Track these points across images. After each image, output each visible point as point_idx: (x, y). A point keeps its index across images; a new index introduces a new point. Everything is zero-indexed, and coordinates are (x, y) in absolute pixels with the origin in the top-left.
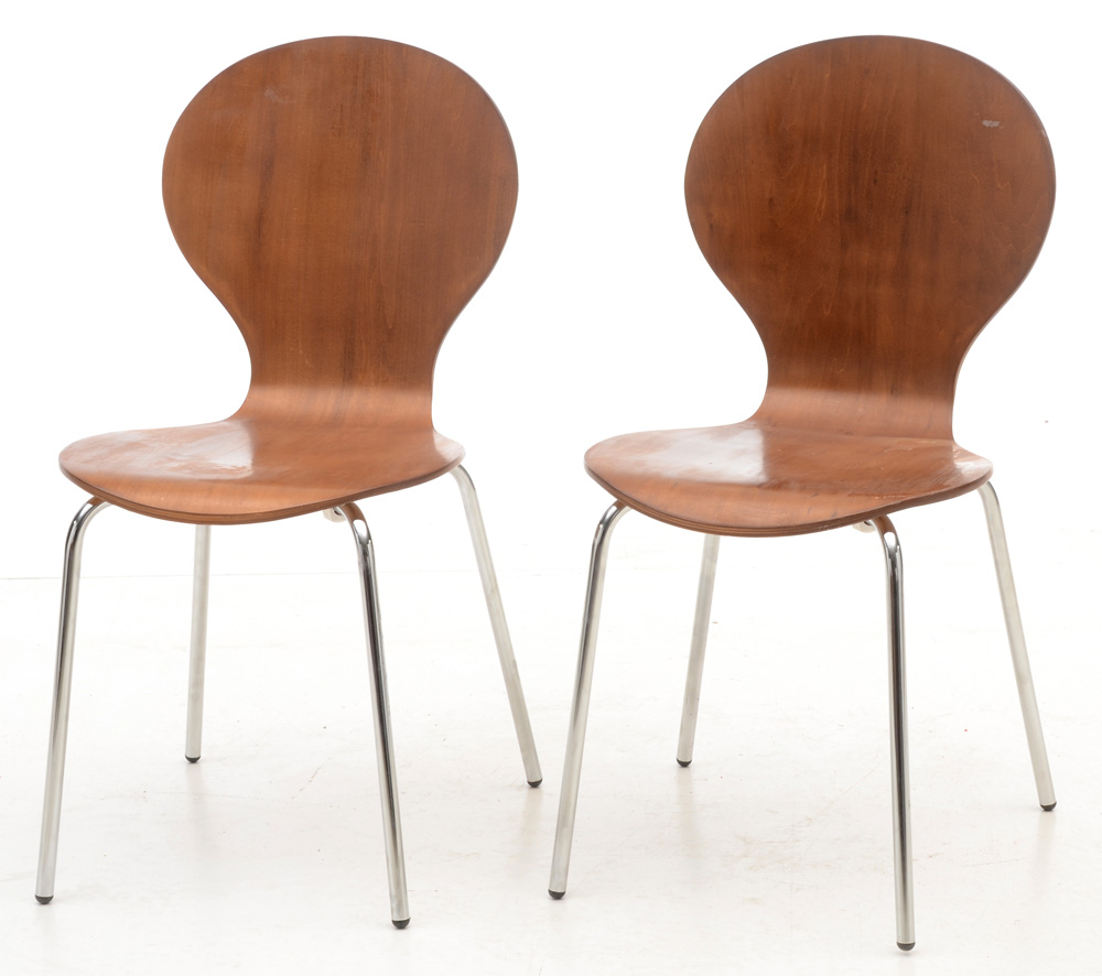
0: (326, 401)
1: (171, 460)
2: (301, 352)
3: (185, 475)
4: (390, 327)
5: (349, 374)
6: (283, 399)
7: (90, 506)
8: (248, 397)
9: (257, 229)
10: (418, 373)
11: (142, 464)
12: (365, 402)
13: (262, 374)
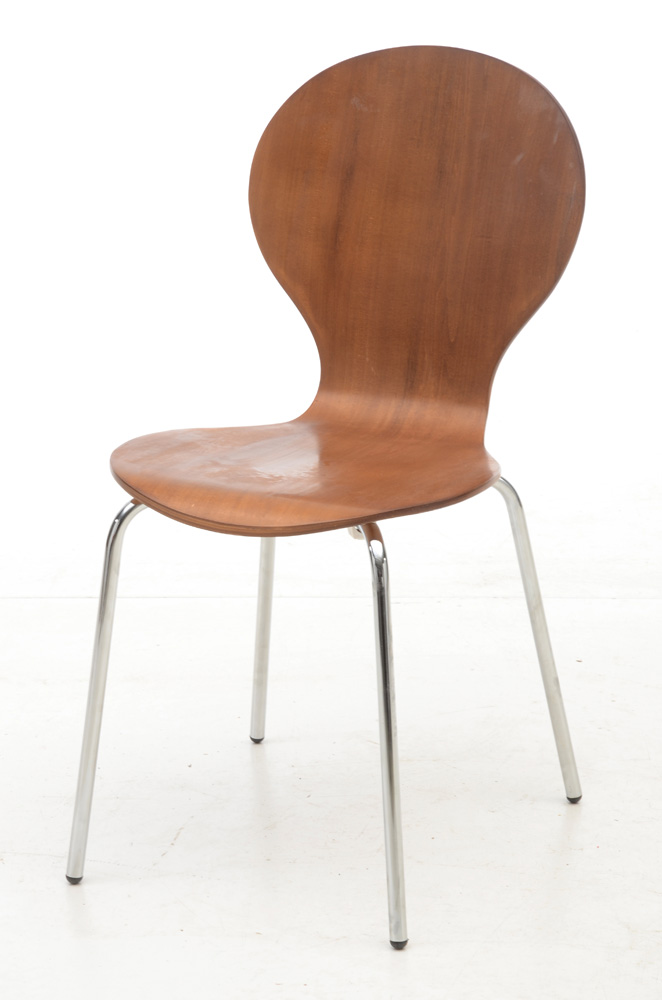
0: (387, 409)
1: (216, 464)
2: (367, 359)
3: (220, 482)
4: (452, 340)
5: (411, 385)
6: (348, 404)
7: (132, 505)
8: (316, 400)
9: (334, 237)
10: (475, 386)
11: (185, 469)
12: (425, 412)
13: (329, 380)
